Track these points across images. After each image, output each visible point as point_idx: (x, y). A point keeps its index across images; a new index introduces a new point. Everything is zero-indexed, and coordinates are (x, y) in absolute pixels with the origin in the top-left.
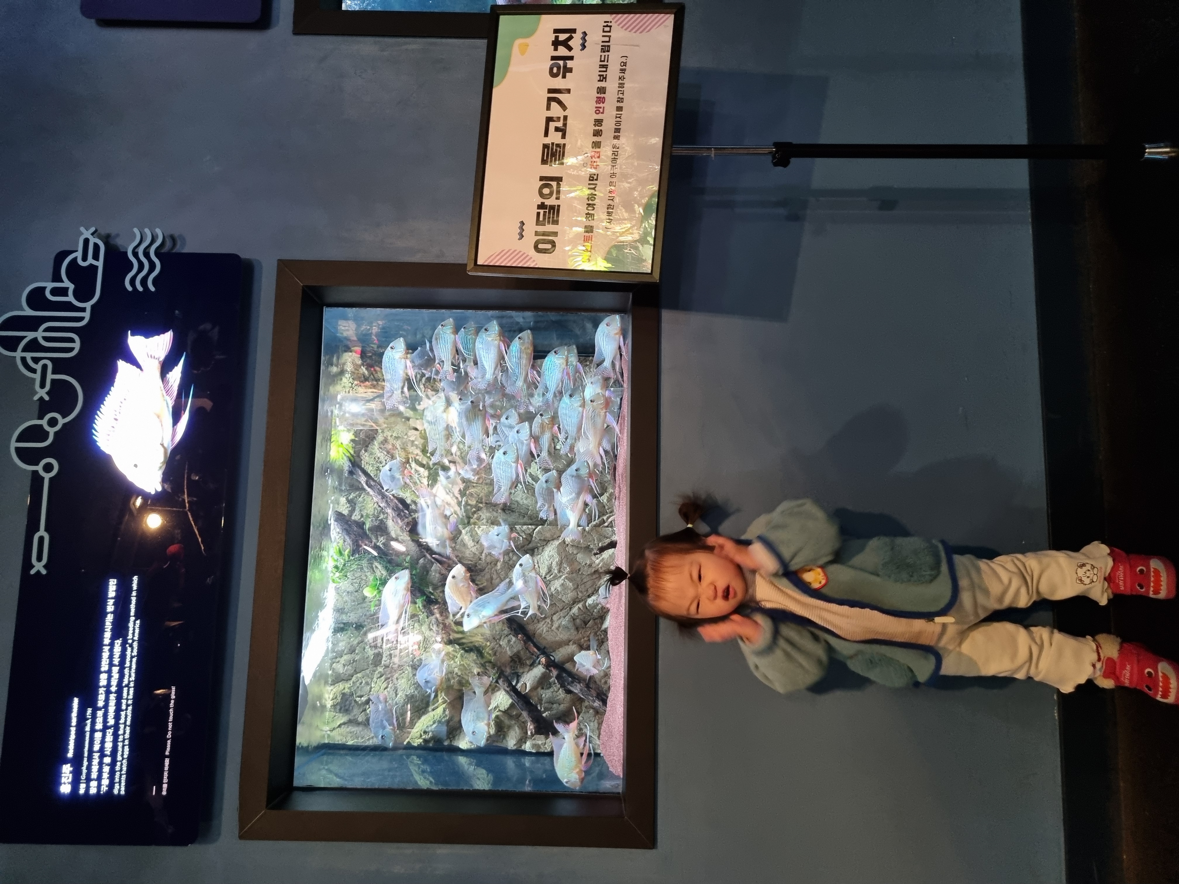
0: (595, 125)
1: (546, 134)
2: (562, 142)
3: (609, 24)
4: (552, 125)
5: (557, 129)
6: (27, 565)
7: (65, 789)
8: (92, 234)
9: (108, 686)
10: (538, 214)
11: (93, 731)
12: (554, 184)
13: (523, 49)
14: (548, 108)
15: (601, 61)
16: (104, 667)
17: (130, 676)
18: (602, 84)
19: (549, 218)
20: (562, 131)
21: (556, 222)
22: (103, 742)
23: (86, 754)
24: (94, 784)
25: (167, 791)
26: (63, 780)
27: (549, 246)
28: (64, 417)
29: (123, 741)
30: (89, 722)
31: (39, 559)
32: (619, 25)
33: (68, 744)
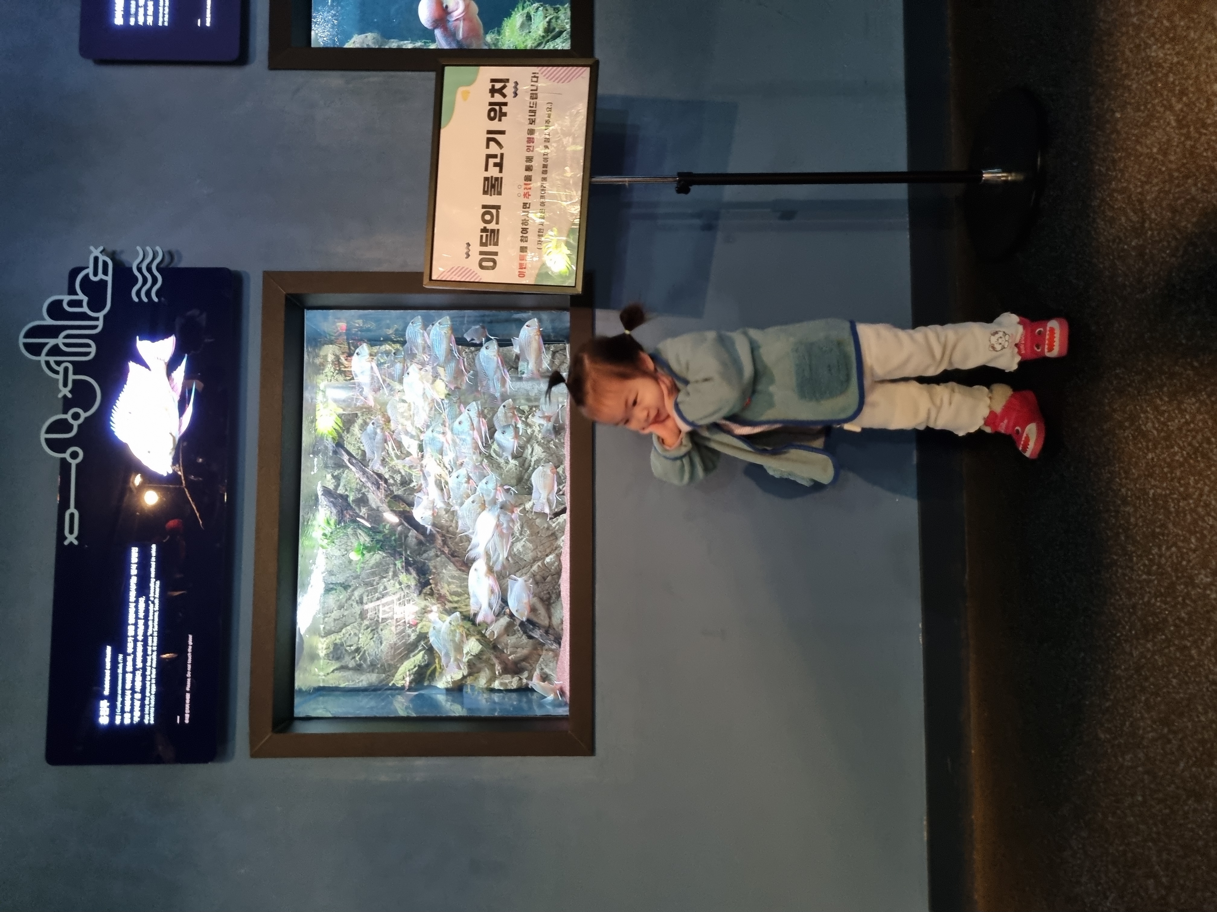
0: (527, 161)
1: (486, 169)
2: (499, 175)
3: (537, 75)
4: (492, 161)
5: (496, 165)
6: (61, 537)
7: (104, 720)
8: (101, 252)
9: (136, 636)
10: (482, 236)
11: (124, 672)
12: (494, 211)
13: (466, 95)
14: (488, 147)
15: (530, 107)
16: (131, 619)
17: (154, 627)
18: (532, 127)
19: (490, 240)
20: (500, 165)
21: (496, 244)
22: (133, 681)
23: (120, 692)
24: (127, 716)
25: (190, 719)
26: (101, 713)
27: (491, 264)
28: (85, 411)
29: (150, 681)
30: (121, 666)
31: (71, 532)
32: (545, 76)
33: (104, 684)
